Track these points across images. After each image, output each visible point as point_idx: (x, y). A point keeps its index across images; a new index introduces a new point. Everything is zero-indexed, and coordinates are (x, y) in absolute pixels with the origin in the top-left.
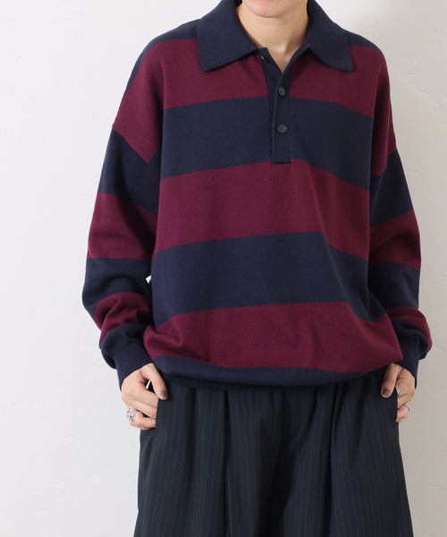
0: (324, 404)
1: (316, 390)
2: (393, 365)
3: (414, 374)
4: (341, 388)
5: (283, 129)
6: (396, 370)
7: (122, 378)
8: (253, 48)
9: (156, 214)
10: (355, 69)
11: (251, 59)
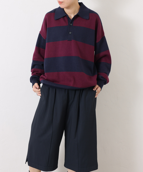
0: (78, 93)
2: (97, 85)
3: (101, 88)
5: (70, 33)
8: (65, 15)
9: (45, 49)
10: (89, 19)
11: (65, 17)
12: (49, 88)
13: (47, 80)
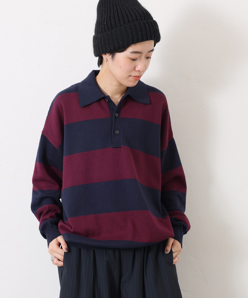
1: (135, 250)
4: (146, 249)
5: (117, 132)
6: (171, 240)
7: (49, 242)
8: (103, 96)
9: (62, 171)
10: (151, 103)
11: (103, 101)
12: (80, 250)
13: (75, 233)
